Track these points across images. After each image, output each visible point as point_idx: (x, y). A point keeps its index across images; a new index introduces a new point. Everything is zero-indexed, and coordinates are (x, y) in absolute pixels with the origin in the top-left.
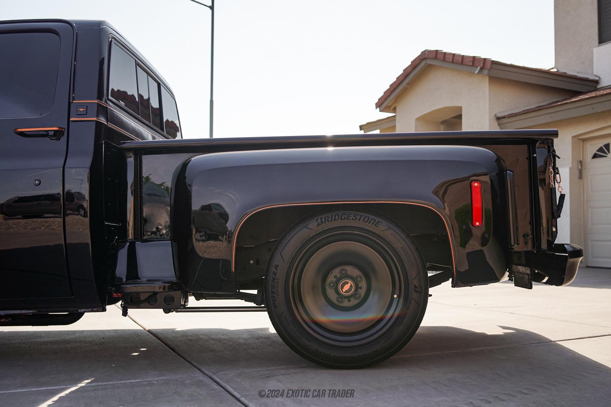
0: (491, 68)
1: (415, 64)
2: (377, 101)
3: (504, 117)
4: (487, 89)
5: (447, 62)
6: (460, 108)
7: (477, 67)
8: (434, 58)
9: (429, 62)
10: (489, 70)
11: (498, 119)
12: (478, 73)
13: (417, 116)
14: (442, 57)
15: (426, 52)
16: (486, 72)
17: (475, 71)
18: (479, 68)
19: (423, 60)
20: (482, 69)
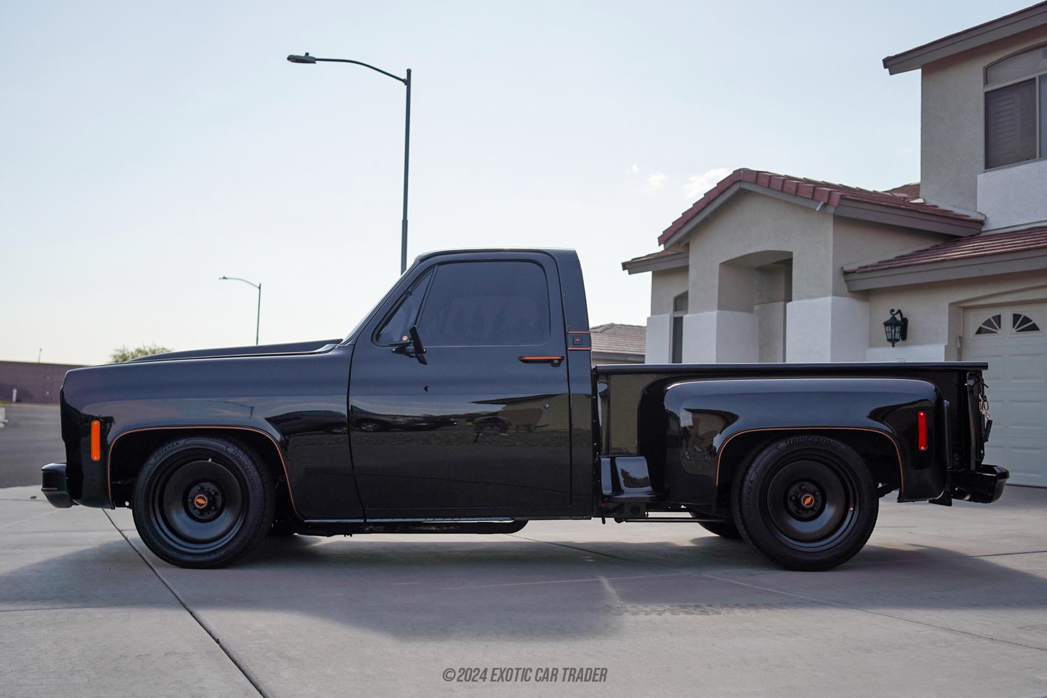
0: (839, 205)
1: (723, 187)
2: (661, 233)
3: (854, 272)
4: (831, 233)
5: (773, 189)
6: (791, 253)
7: (820, 202)
8: (754, 181)
9: (746, 186)
10: (836, 208)
11: (846, 273)
12: (820, 210)
13: (723, 260)
14: (766, 181)
15: (742, 172)
16: (831, 210)
17: (816, 208)
18: (821, 203)
19: (735, 182)
20: (825, 205)
